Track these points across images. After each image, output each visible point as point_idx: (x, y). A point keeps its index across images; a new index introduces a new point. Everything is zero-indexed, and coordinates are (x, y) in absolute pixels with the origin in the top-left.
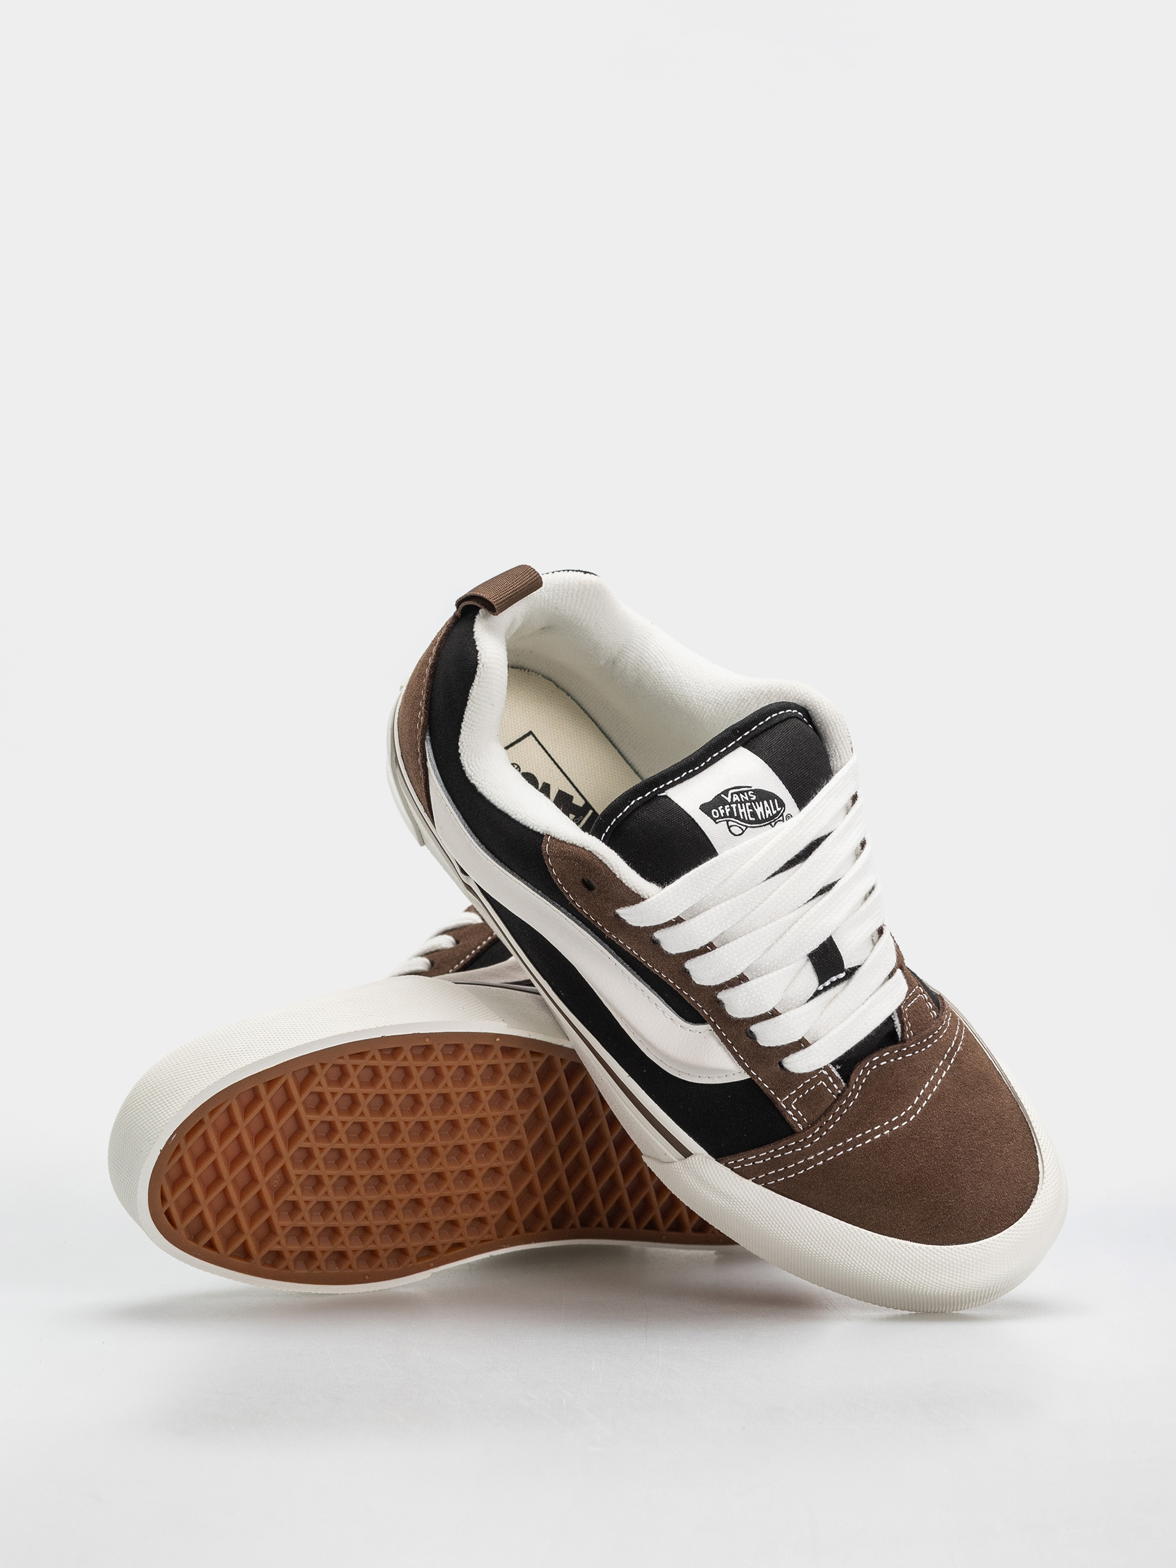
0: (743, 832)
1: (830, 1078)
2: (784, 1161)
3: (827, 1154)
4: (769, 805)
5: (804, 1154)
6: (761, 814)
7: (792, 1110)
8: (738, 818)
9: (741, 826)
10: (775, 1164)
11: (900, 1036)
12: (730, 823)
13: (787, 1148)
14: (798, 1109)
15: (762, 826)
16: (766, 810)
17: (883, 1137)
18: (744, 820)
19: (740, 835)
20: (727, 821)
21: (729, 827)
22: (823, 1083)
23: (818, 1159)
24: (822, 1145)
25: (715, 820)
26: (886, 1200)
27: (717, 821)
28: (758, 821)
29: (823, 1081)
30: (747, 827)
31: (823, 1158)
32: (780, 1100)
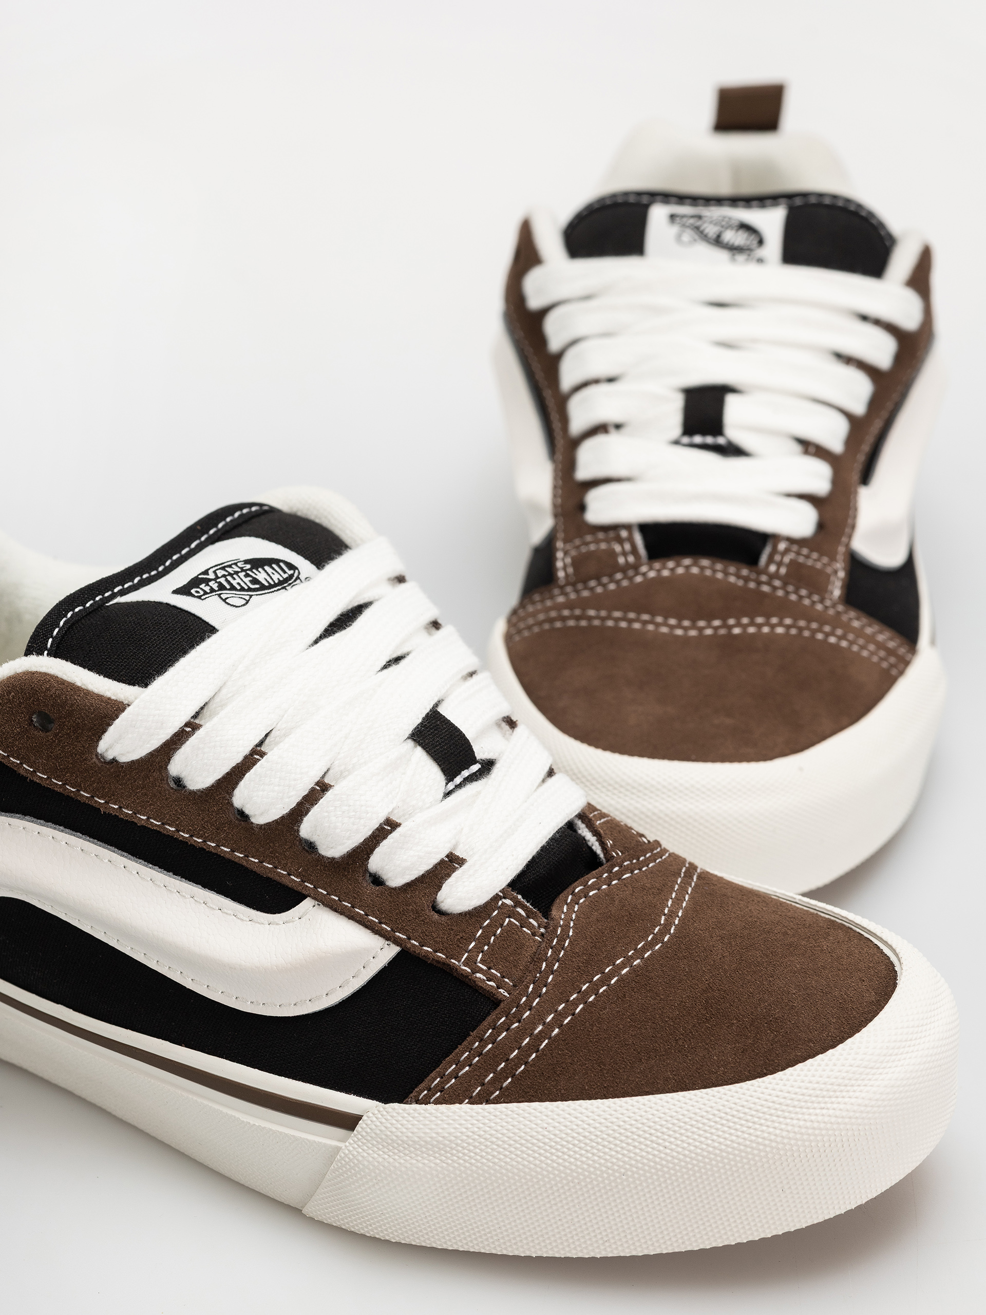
0: (247, 602)
1: (520, 910)
2: (501, 1053)
3: (560, 1016)
4: (273, 569)
5: (527, 1029)
6: (266, 580)
7: (481, 971)
8: (233, 588)
9: (241, 596)
10: (489, 1062)
11: (602, 856)
12: (224, 596)
13: (497, 1030)
14: (489, 968)
15: (273, 592)
16: (271, 575)
17: (634, 970)
18: (242, 589)
19: (244, 605)
20: (219, 595)
21: (224, 600)
22: (512, 920)
23: (549, 1027)
24: (549, 1005)
25: (199, 597)
26: (677, 1043)
27: (202, 598)
28: (263, 587)
29: (509, 917)
30: (251, 596)
31: (558, 1022)
32: (457, 963)
